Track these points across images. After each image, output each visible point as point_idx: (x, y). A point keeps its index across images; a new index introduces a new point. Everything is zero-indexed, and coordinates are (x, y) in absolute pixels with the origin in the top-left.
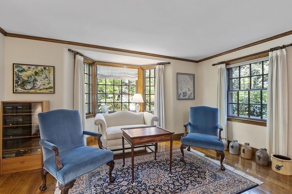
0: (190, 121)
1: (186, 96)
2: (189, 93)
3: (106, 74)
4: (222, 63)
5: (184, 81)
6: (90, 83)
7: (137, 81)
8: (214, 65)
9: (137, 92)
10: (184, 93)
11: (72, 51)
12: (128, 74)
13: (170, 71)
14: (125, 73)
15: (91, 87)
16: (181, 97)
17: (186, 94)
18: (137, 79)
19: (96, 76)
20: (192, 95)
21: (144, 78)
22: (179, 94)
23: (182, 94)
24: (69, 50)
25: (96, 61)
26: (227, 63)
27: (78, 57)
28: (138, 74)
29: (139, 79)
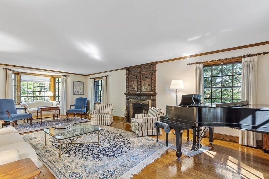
0: (75, 104)
1: (79, 93)
2: (80, 91)
3: (28, 80)
4: (93, 78)
5: (78, 85)
6: (16, 85)
7: (50, 84)
8: (91, 79)
9: (50, 91)
10: (77, 91)
11: (6, 69)
12: (44, 80)
13: (70, 80)
14: (41, 79)
15: (16, 87)
16: (76, 93)
17: (79, 92)
18: (50, 83)
19: (20, 80)
20: (83, 93)
21: (55, 83)
22: (75, 92)
23: (76, 92)
24: (3, 68)
25: (20, 72)
26: (95, 79)
27: (9, 71)
28: (51, 80)
29: (51, 83)
